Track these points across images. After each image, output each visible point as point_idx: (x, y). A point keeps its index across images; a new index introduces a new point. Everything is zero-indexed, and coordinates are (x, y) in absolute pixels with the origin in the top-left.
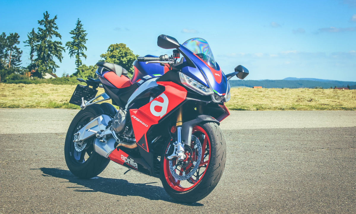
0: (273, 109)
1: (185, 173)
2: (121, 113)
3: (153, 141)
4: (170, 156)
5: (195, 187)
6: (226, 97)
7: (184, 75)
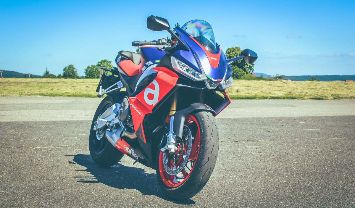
0: (349, 98)
1: (175, 167)
2: (126, 101)
3: (154, 131)
4: (162, 148)
5: (179, 187)
6: (222, 83)
7: (175, 60)
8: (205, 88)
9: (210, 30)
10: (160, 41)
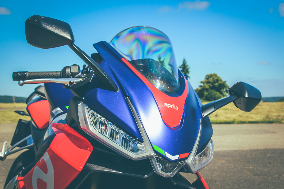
6: (189, 161)
7: (86, 110)
8: (151, 174)
9: (165, 46)
10: (68, 71)
